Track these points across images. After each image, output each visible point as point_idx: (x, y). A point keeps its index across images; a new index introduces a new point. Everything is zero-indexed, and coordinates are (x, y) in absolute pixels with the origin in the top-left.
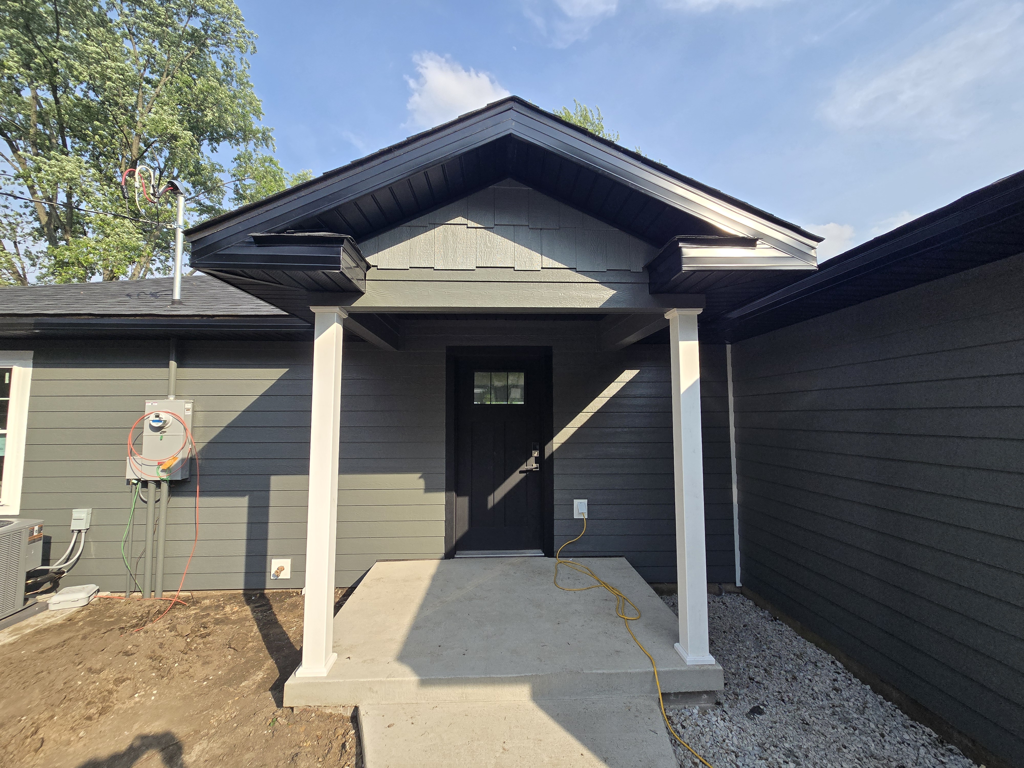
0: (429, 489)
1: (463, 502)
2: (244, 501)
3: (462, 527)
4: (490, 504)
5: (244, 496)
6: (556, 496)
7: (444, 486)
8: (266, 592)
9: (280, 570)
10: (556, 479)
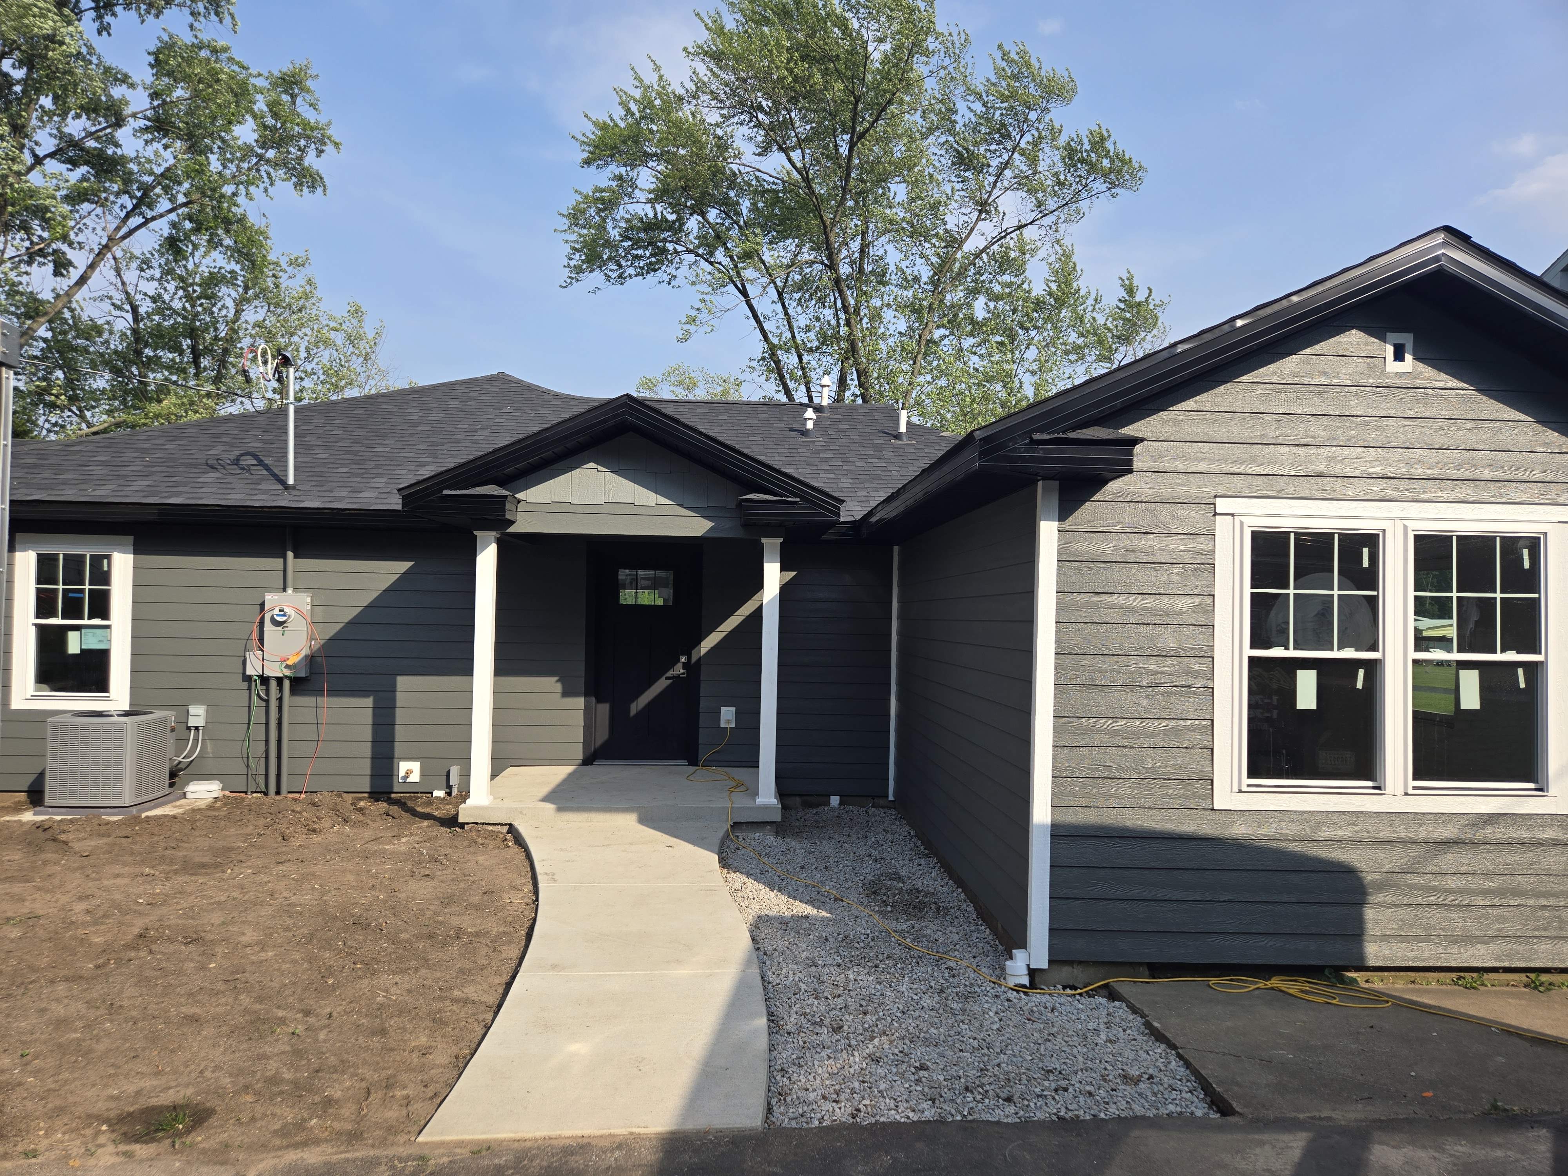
0: (566, 693)
1: (604, 709)
2: (369, 702)
3: (602, 735)
4: (633, 712)
5: (369, 696)
6: (703, 703)
7: (583, 690)
8: (393, 795)
9: (408, 773)
10: (703, 685)
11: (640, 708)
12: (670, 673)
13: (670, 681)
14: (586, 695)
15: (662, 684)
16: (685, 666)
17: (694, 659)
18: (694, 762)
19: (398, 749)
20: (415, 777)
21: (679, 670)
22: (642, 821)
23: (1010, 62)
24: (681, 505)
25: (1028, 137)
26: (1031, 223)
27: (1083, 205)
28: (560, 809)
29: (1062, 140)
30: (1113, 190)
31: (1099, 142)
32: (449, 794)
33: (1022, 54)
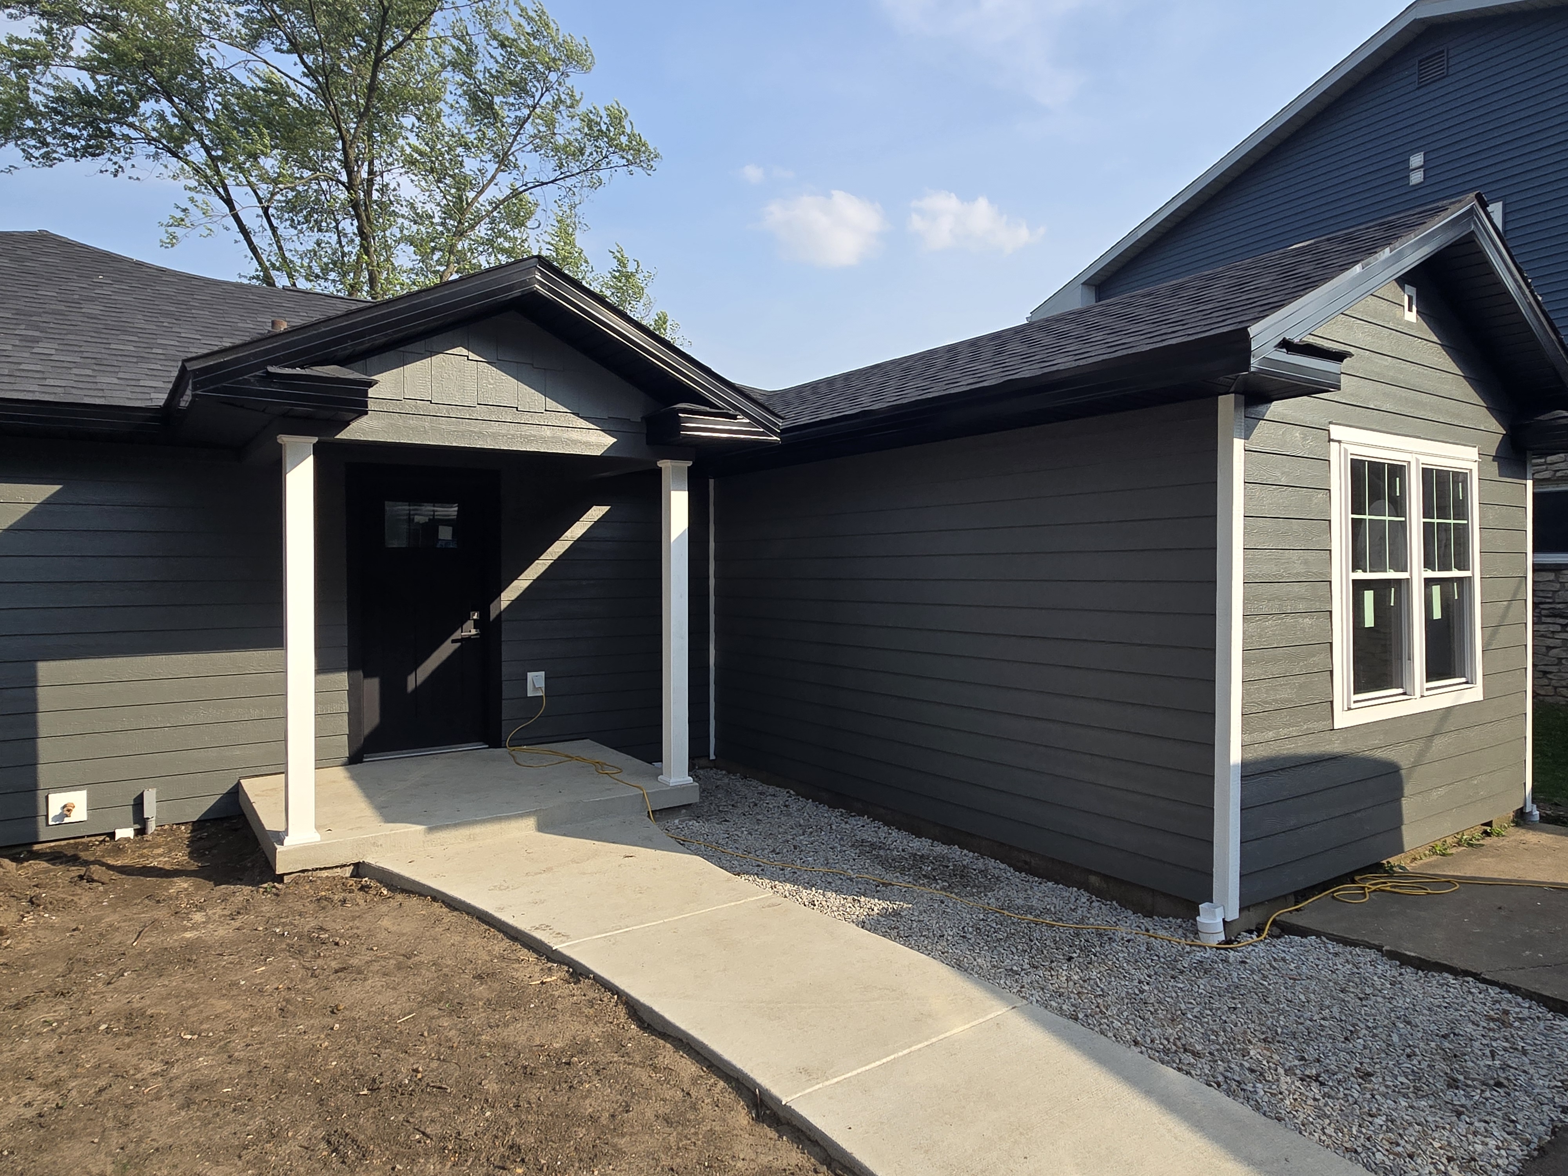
0: (323, 670)
1: (372, 687)
3: (372, 718)
4: (411, 685)
6: (504, 669)
7: (347, 666)
8: (36, 847)
9: (67, 809)
10: (504, 647)
11: (420, 680)
12: (457, 635)
13: (458, 645)
14: (350, 669)
15: (447, 649)
16: (477, 625)
17: (493, 615)
18: (495, 742)
19: (44, 774)
20: (80, 814)
21: (469, 630)
22: (542, 827)
23: (530, 19)
24: (577, 415)
25: (548, 98)
26: (552, 182)
27: (604, 174)
28: (431, 829)
29: (581, 109)
30: (631, 167)
31: (617, 119)
32: (141, 832)
33: (541, 14)
